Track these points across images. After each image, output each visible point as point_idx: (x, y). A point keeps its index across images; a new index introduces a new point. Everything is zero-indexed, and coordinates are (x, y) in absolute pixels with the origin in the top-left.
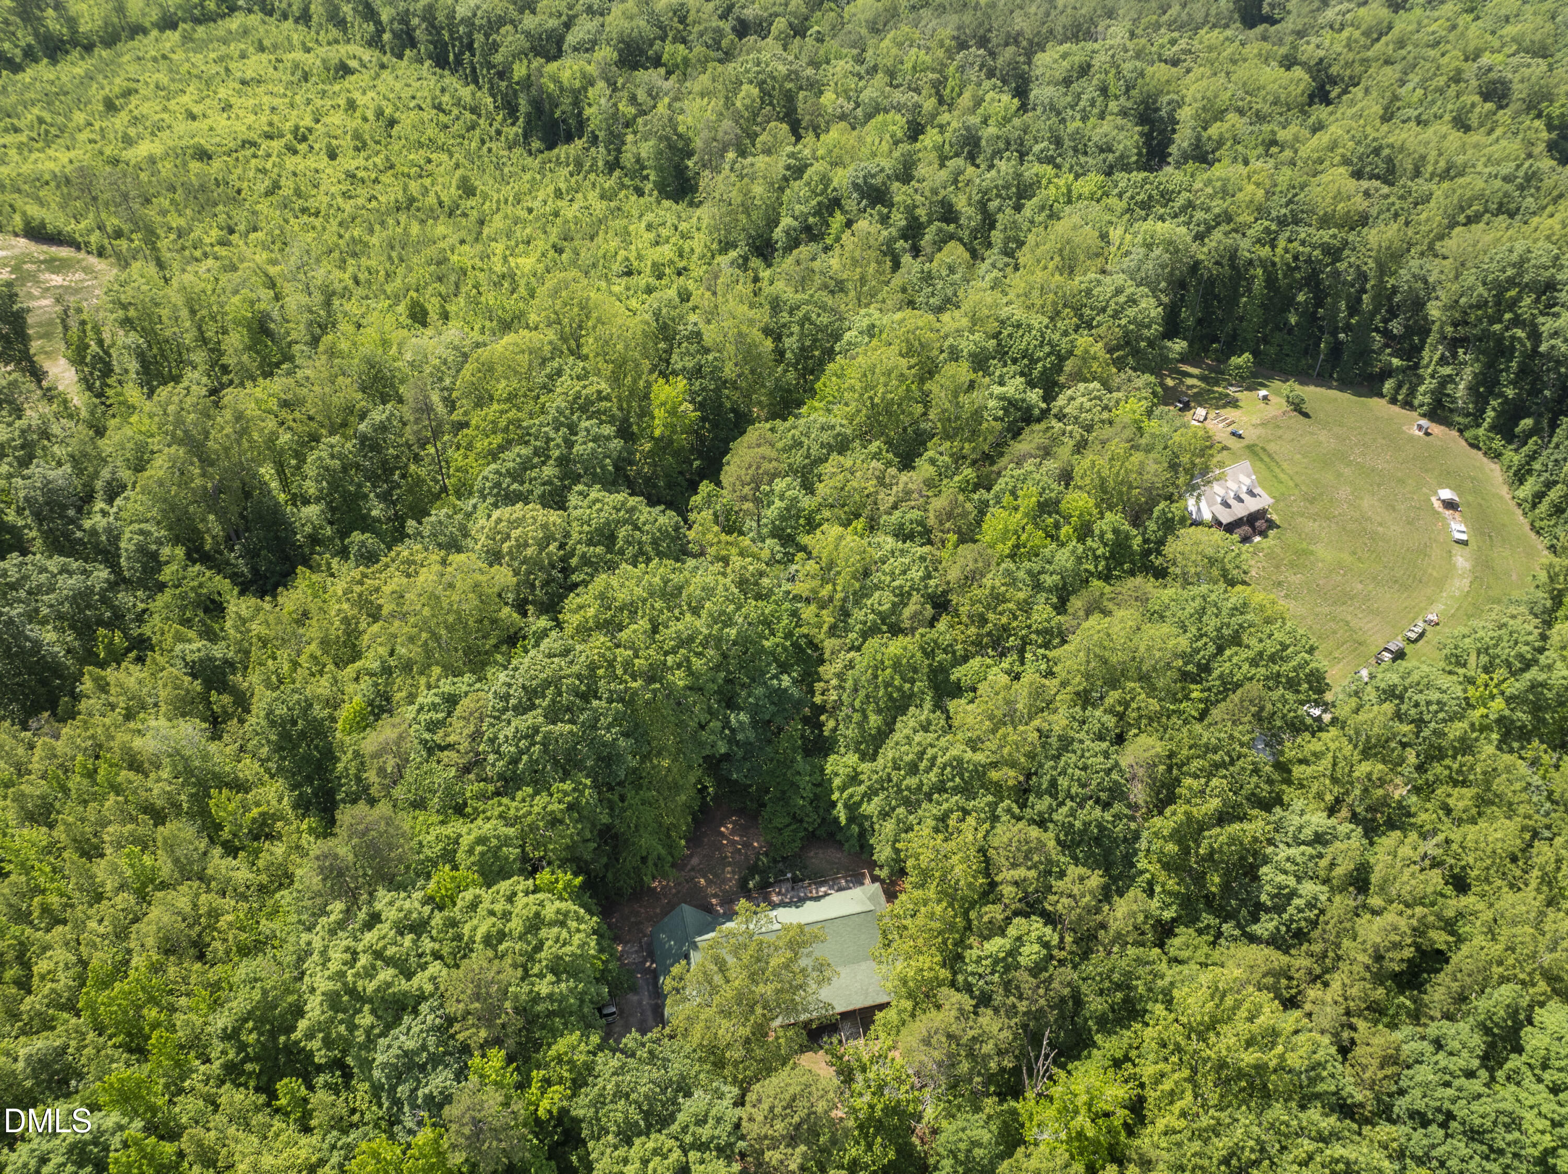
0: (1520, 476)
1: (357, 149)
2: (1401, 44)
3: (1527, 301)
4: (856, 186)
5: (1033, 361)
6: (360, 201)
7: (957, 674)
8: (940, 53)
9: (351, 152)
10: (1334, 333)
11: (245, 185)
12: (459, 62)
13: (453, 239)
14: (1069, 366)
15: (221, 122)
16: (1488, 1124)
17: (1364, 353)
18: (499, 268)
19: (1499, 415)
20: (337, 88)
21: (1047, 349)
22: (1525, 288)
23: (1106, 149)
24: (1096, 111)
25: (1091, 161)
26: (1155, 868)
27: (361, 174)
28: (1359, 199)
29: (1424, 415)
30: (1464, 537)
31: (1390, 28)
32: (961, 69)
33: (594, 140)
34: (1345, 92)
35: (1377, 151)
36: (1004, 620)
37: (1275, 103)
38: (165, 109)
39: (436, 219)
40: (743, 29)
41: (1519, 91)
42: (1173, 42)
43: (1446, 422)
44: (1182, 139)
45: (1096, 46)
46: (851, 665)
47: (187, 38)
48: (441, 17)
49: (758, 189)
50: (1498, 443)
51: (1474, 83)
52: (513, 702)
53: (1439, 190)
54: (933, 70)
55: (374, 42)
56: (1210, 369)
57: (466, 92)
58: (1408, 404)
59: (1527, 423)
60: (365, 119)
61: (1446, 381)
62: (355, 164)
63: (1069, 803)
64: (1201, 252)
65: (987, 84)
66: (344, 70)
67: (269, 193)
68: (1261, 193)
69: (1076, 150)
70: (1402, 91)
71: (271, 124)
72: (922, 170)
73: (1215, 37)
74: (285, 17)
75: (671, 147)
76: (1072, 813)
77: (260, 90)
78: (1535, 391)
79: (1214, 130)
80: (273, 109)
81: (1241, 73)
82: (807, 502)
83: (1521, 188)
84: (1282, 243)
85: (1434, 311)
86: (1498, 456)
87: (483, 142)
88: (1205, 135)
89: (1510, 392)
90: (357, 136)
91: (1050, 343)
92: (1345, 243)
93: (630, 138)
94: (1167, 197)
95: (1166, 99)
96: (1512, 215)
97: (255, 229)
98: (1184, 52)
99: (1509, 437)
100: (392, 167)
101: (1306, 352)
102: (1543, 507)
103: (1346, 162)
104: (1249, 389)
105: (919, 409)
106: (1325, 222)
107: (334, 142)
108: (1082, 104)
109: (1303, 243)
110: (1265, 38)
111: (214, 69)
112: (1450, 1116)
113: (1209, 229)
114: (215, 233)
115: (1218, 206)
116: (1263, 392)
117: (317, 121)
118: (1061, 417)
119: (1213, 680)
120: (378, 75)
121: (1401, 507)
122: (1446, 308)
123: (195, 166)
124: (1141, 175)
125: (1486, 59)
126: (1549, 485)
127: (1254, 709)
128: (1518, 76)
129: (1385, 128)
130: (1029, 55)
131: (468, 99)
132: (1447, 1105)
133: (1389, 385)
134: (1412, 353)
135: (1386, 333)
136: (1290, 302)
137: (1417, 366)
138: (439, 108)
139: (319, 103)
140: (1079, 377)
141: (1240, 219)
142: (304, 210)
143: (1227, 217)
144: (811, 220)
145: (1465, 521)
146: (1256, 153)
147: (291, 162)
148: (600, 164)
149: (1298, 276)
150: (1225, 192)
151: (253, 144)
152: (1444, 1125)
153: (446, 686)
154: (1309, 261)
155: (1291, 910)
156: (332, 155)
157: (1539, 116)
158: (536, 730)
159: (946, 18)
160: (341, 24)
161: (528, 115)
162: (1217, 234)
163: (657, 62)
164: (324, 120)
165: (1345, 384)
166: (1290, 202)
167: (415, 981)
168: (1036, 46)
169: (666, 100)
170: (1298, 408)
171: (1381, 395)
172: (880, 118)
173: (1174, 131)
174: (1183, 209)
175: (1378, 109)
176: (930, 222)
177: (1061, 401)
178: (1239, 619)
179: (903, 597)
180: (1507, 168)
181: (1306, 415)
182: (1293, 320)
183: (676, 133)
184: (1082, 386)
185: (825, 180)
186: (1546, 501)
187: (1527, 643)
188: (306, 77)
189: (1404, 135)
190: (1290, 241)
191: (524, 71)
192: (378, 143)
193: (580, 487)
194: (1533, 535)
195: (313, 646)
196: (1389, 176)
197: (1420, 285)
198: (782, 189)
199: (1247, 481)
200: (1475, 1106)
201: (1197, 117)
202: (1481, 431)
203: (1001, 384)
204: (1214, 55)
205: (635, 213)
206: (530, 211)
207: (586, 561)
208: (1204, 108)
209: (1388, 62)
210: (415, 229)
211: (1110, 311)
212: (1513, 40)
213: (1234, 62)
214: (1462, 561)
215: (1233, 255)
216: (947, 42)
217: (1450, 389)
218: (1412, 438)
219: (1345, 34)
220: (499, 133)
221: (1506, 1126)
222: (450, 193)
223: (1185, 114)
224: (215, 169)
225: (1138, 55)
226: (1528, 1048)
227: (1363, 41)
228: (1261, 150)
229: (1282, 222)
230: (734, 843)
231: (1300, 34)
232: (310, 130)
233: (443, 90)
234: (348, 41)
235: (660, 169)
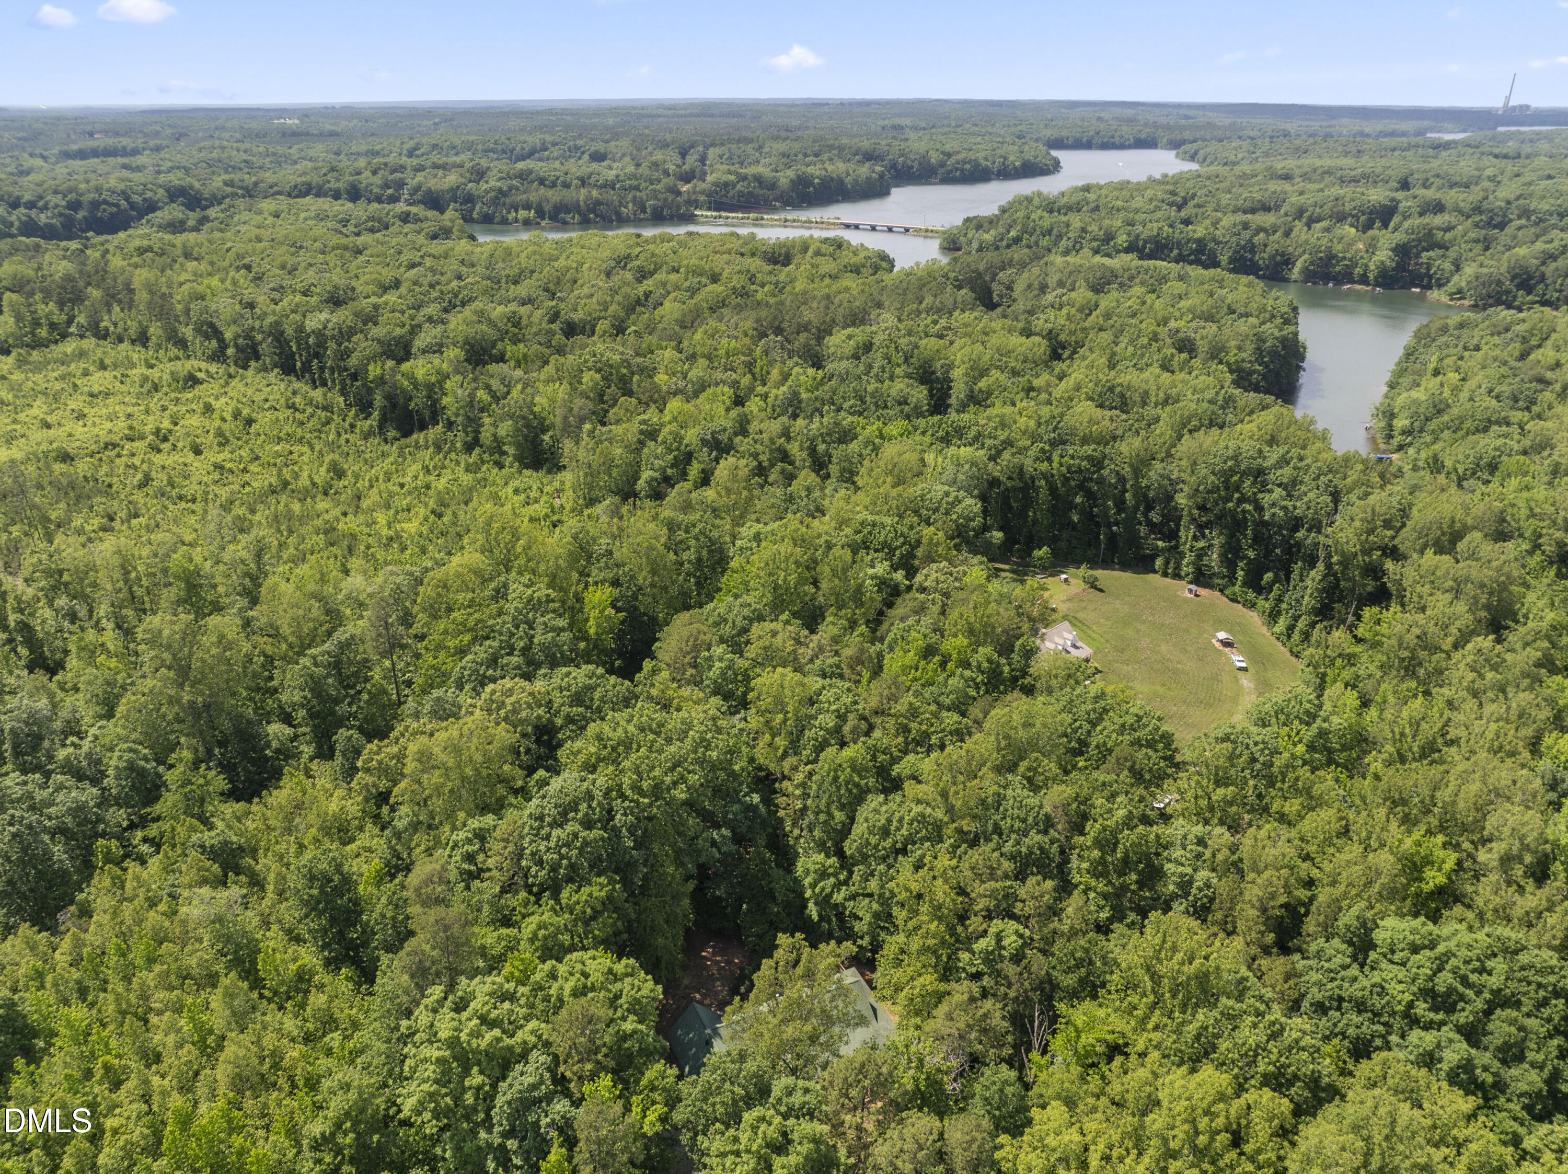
0: (1273, 616)
1: (220, 444)
2: (1107, 316)
3: (1247, 483)
4: (704, 442)
5: (892, 551)
6: (236, 487)
7: (896, 770)
8: (747, 341)
9: (216, 448)
10: (1109, 526)
11: (115, 480)
12: (306, 367)
13: (337, 512)
14: (920, 552)
15: (79, 429)
16: (1367, 993)
17: (1134, 540)
18: (385, 532)
19: (1248, 572)
20: (190, 396)
21: (901, 540)
22: (1244, 474)
23: (903, 402)
24: (886, 375)
25: (891, 412)
26: (1086, 878)
27: (228, 465)
28: (1107, 423)
29: (1191, 583)
30: (1244, 665)
31: (1097, 306)
32: (766, 353)
33: (450, 425)
34: (1075, 352)
35: (1111, 389)
36: (924, 727)
37: (1025, 361)
38: (15, 421)
39: (313, 497)
40: (571, 330)
41: (1202, 346)
42: (935, 322)
43: (1210, 586)
44: (958, 391)
45: (874, 328)
46: (810, 775)
47: (21, 363)
48: (289, 331)
49: (618, 451)
50: (1251, 595)
51: (1168, 341)
52: (547, 819)
53: (1164, 414)
54: (744, 354)
55: (218, 356)
56: (1016, 563)
57: (317, 394)
58: (1177, 576)
59: (1268, 576)
60: (223, 420)
61: (1201, 554)
62: (222, 456)
63: (1014, 836)
64: (995, 470)
65: (790, 363)
66: (192, 381)
67: (142, 485)
68: (1032, 424)
69: (877, 406)
70: (1117, 349)
71: (131, 428)
72: (754, 427)
73: (968, 316)
74: (120, 340)
75: (528, 425)
76: (1018, 843)
77: (110, 401)
78: (1269, 552)
79: (983, 384)
80: (129, 416)
81: (994, 340)
82: (742, 663)
83: (1223, 408)
84: (1056, 458)
85: (1181, 500)
86: (1253, 606)
87: (339, 435)
88: (976, 388)
89: (1251, 554)
90: (220, 433)
91: (902, 535)
92: (1104, 457)
93: (487, 420)
94: (960, 432)
95: (938, 365)
96: (1221, 427)
97: (136, 516)
98: (945, 328)
99: (1259, 590)
100: (257, 458)
101: (1089, 545)
102: (1296, 637)
103: (1091, 399)
104: (1052, 575)
105: (811, 589)
106: (1085, 441)
107: (198, 441)
108: (875, 370)
109: (1072, 457)
110: (1005, 316)
111: (58, 386)
112: (1341, 999)
113: (999, 453)
114: (96, 522)
115: (1003, 435)
116: (1064, 576)
117: (176, 424)
118: (923, 590)
119: (1092, 751)
120: (227, 383)
121: (1190, 649)
122: (1190, 497)
123: (58, 467)
124: (936, 418)
125: (1173, 324)
126: (1296, 618)
127: (1128, 764)
128: (1198, 336)
129: (1113, 373)
130: (819, 339)
131: (320, 399)
132: (1337, 991)
133: (1159, 562)
134: (1173, 535)
135: (1149, 523)
136: (1071, 506)
137: (1176, 547)
138: (293, 407)
139: (173, 408)
140: (930, 559)
141: (1020, 444)
142: (180, 498)
143: (1009, 443)
144: (669, 471)
145: (1241, 653)
146: (1019, 396)
147: (158, 459)
148: (458, 445)
149: (1073, 483)
150: (1003, 425)
151: (115, 446)
152: (1339, 1008)
153: (475, 823)
154: (1080, 471)
155: (1194, 891)
156: (197, 451)
157: (1221, 362)
158: (576, 835)
159: (744, 314)
160: (182, 343)
161: (383, 408)
162: (1006, 455)
163: (501, 359)
164: (182, 423)
165: (1125, 566)
166: (1056, 428)
167: (520, 1036)
168: (824, 331)
169: (519, 387)
170: (1093, 585)
171: (1155, 572)
172: (710, 391)
173: (950, 388)
174: (976, 439)
175: (1103, 360)
176: (772, 465)
177: (919, 578)
178: (1102, 703)
179: (842, 718)
180: (1209, 394)
181: (1101, 590)
182: (1075, 518)
183: (532, 412)
184: (934, 566)
185: (678, 438)
186: (1297, 630)
187: (1309, 702)
188: (156, 388)
189: (1128, 377)
190: (1062, 457)
191: (379, 371)
192: (239, 439)
193: (543, 671)
194: (1294, 659)
195: (314, 831)
196: (1124, 406)
197: (1166, 482)
198: (638, 451)
199: (1070, 637)
200: (1356, 986)
201: (967, 374)
202: (1237, 588)
203: (873, 567)
204: (970, 329)
205: (501, 482)
206: (402, 486)
207: (570, 720)
208: (972, 368)
209: (1101, 329)
210: (296, 507)
211: (942, 510)
212: (1189, 310)
213: (986, 334)
214: (1246, 682)
215: (1021, 469)
216: (750, 332)
217: (1205, 561)
218: (1186, 600)
219: (1064, 311)
220: (352, 426)
221: (1379, 994)
222: (322, 475)
223: (957, 373)
224: (82, 467)
225: (910, 333)
226: (1379, 943)
227: (1079, 316)
228: (1022, 394)
229: (1053, 444)
230: (717, 962)
231: (1031, 313)
232: (170, 431)
233: (294, 393)
234: (189, 357)
235: (518, 445)
